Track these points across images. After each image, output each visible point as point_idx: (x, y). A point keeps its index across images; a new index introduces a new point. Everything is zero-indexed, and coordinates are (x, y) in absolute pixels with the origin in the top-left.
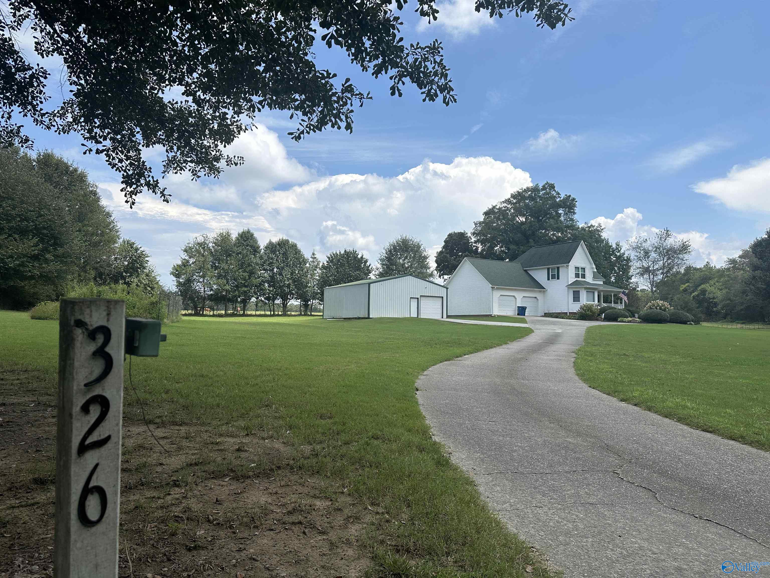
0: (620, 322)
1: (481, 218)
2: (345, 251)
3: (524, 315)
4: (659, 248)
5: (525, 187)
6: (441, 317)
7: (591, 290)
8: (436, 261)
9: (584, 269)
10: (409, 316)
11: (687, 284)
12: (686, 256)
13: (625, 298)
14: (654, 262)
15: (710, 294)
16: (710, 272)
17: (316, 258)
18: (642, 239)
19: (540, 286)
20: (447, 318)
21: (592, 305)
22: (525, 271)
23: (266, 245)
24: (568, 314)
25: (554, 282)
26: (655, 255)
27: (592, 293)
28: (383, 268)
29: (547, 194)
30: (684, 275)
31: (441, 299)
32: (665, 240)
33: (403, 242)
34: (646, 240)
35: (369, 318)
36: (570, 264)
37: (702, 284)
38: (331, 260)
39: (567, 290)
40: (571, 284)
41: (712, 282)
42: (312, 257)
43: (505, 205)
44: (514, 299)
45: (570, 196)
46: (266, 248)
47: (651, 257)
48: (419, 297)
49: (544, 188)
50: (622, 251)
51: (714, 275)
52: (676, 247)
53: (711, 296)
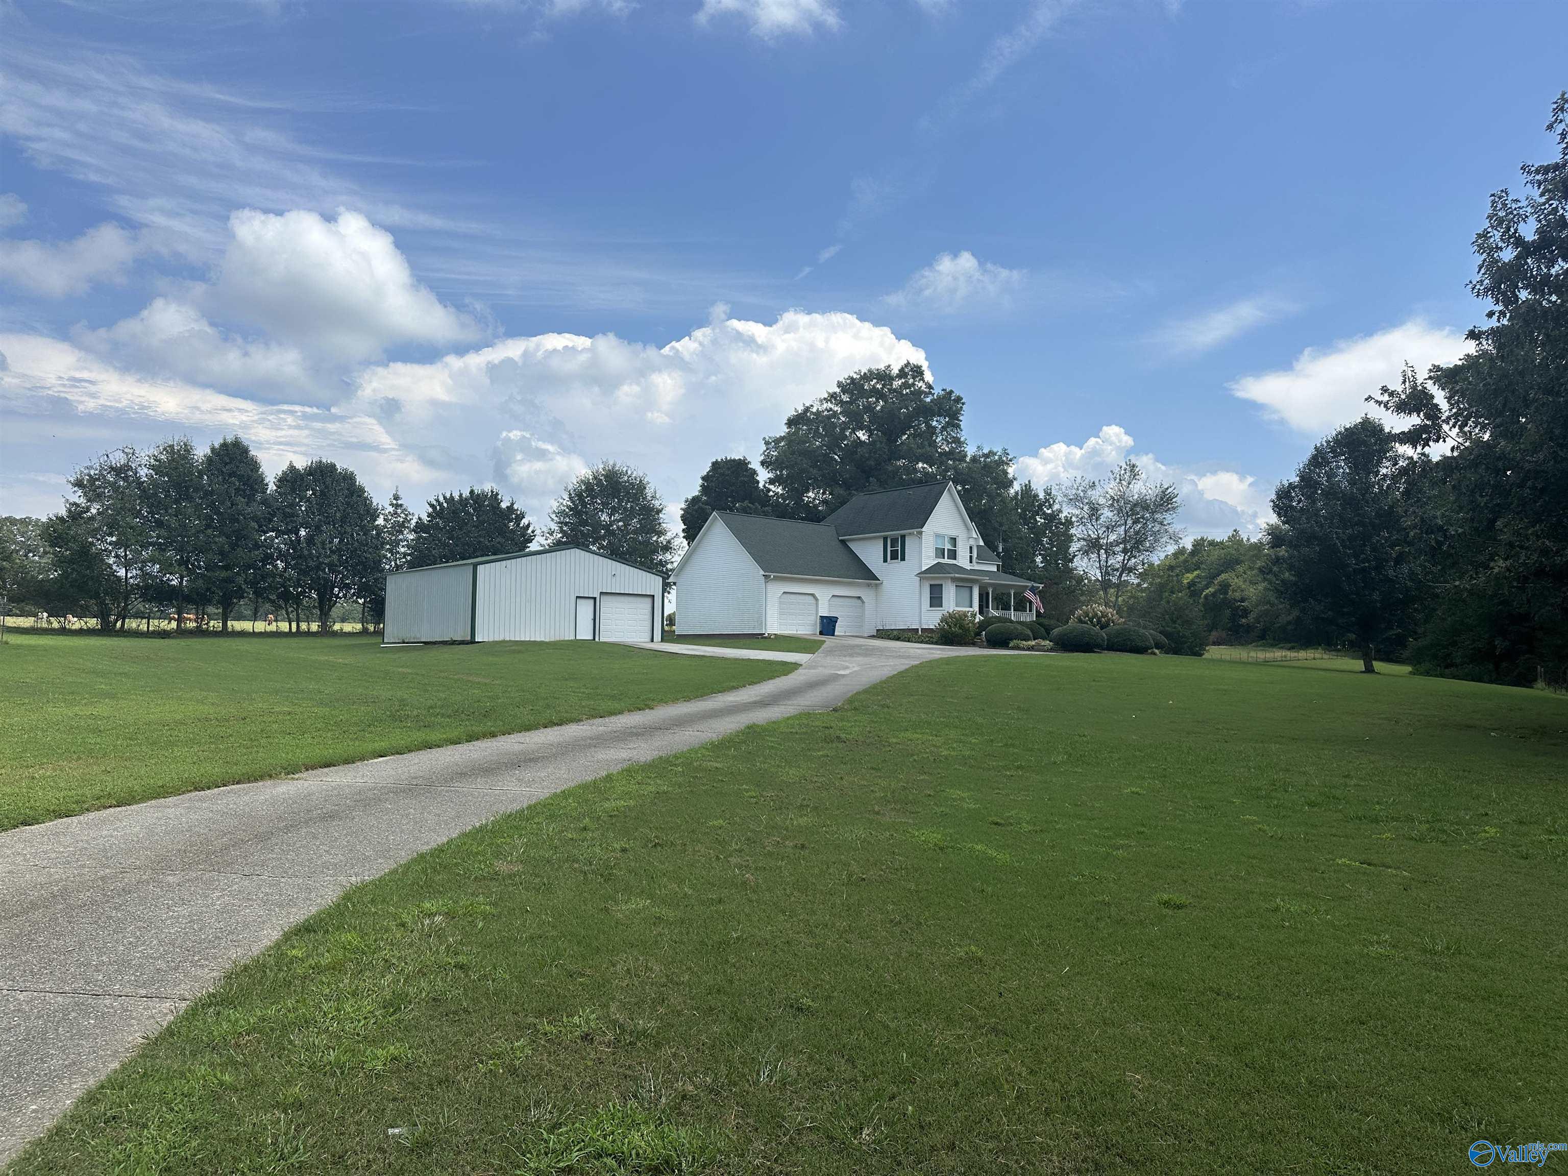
0: (1013, 648)
1: (782, 430)
2: (472, 492)
3: (833, 635)
4: (1118, 501)
5: (864, 370)
6: (648, 639)
7: (964, 581)
8: (684, 519)
9: (954, 540)
10: (572, 638)
11: (1196, 573)
12: (1168, 517)
13: (1035, 600)
14: (1108, 528)
15: (1236, 591)
16: (1237, 550)
17: (401, 505)
18: (1086, 482)
19: (869, 575)
20: (662, 640)
21: (965, 614)
22: (843, 542)
23: (280, 473)
24: (920, 632)
25: (896, 566)
26: (1110, 514)
27: (967, 591)
28: (562, 531)
29: (906, 385)
30: (1193, 553)
31: (649, 600)
32: (1129, 484)
33: (606, 476)
34: (1094, 483)
35: (473, 642)
36: (923, 529)
37: (1222, 572)
38: (437, 512)
39: (918, 583)
40: (928, 571)
41: (1240, 569)
42: (392, 505)
43: (830, 405)
44: (813, 601)
45: (951, 392)
46: (279, 481)
47: (1102, 519)
48: (597, 595)
49: (902, 374)
50: (1056, 507)
51: (1245, 555)
52: (1148, 497)
53: (1237, 595)
